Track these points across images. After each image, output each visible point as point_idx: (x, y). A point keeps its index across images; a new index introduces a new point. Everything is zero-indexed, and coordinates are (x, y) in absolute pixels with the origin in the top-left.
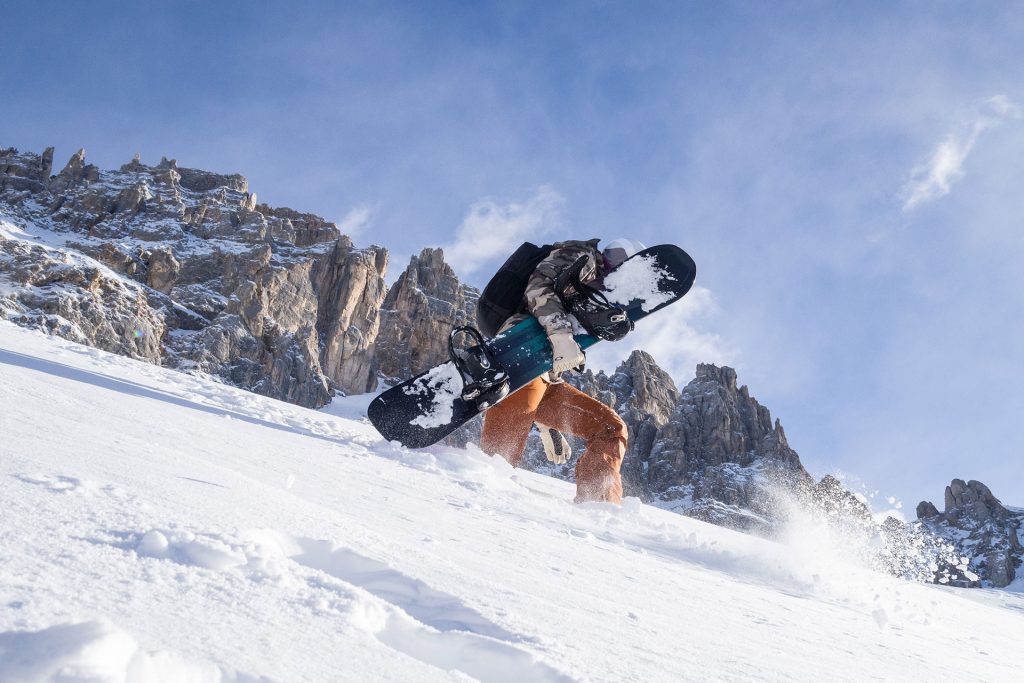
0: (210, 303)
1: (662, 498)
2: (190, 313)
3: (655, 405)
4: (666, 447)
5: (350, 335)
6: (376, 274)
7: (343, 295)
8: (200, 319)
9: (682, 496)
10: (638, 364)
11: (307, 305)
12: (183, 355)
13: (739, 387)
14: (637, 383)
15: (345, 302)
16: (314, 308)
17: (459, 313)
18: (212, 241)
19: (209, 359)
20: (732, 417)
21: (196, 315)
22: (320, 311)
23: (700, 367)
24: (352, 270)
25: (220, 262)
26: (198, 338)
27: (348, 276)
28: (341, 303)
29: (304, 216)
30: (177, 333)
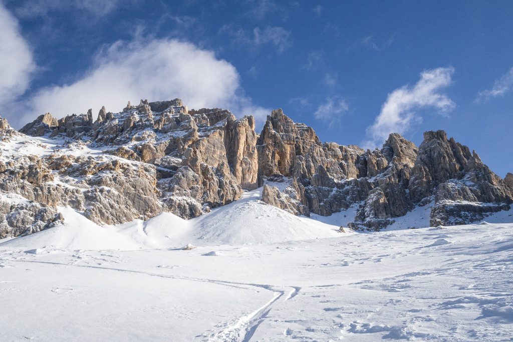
0: (174, 163)
1: (420, 206)
2: (166, 170)
3: (407, 159)
4: (416, 179)
5: (244, 162)
6: (250, 129)
7: (236, 143)
8: (171, 172)
9: (430, 202)
10: (394, 140)
11: (221, 153)
12: (166, 191)
13: (449, 139)
14: (395, 150)
15: (238, 147)
16: (224, 153)
17: (297, 138)
18: (169, 134)
19: (179, 190)
20: (448, 156)
21: (169, 170)
22: (227, 154)
23: (425, 134)
24: (238, 130)
25: (174, 143)
26: (171, 181)
27: (237, 134)
28: (236, 147)
29: (213, 110)
30: (162, 181)
